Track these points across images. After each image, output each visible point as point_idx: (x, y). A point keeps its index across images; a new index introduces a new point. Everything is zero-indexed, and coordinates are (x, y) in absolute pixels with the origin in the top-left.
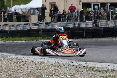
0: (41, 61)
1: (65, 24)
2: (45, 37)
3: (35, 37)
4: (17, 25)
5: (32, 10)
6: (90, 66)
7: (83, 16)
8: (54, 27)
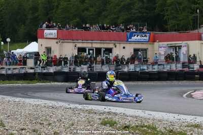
0: (37, 103)
1: (60, 69)
2: (41, 81)
3: (31, 80)
4: (14, 69)
5: (28, 54)
6: (87, 108)
7: (78, 61)
8: (50, 71)
